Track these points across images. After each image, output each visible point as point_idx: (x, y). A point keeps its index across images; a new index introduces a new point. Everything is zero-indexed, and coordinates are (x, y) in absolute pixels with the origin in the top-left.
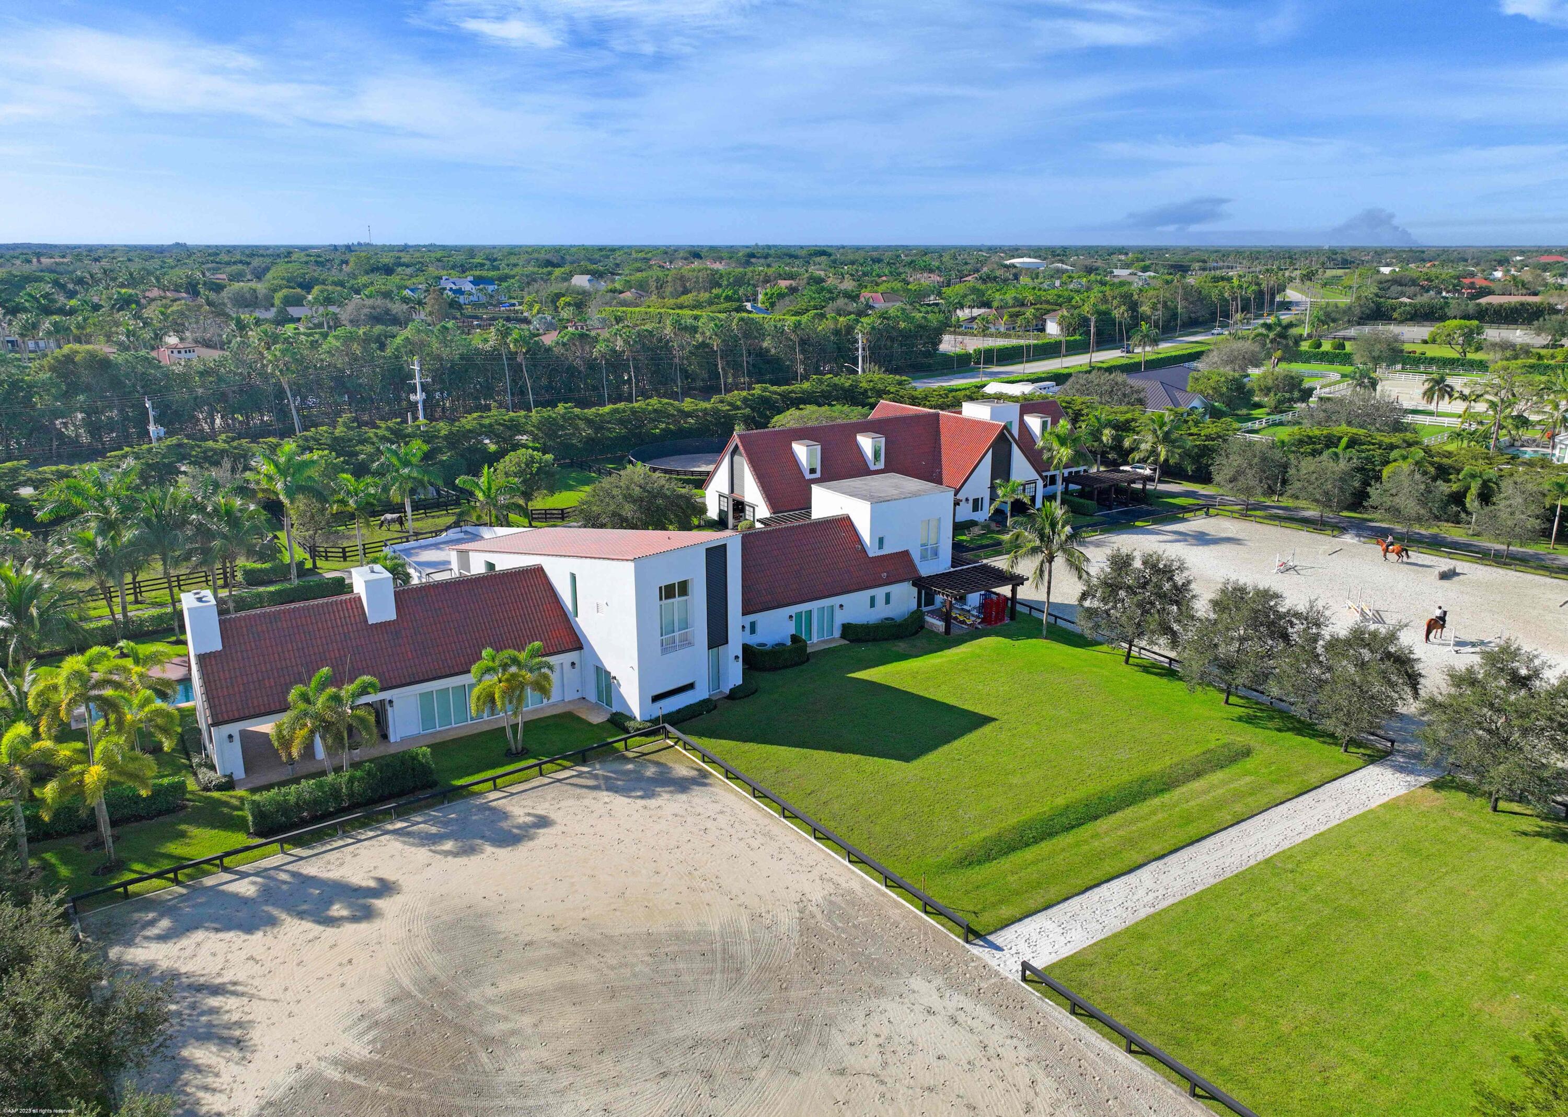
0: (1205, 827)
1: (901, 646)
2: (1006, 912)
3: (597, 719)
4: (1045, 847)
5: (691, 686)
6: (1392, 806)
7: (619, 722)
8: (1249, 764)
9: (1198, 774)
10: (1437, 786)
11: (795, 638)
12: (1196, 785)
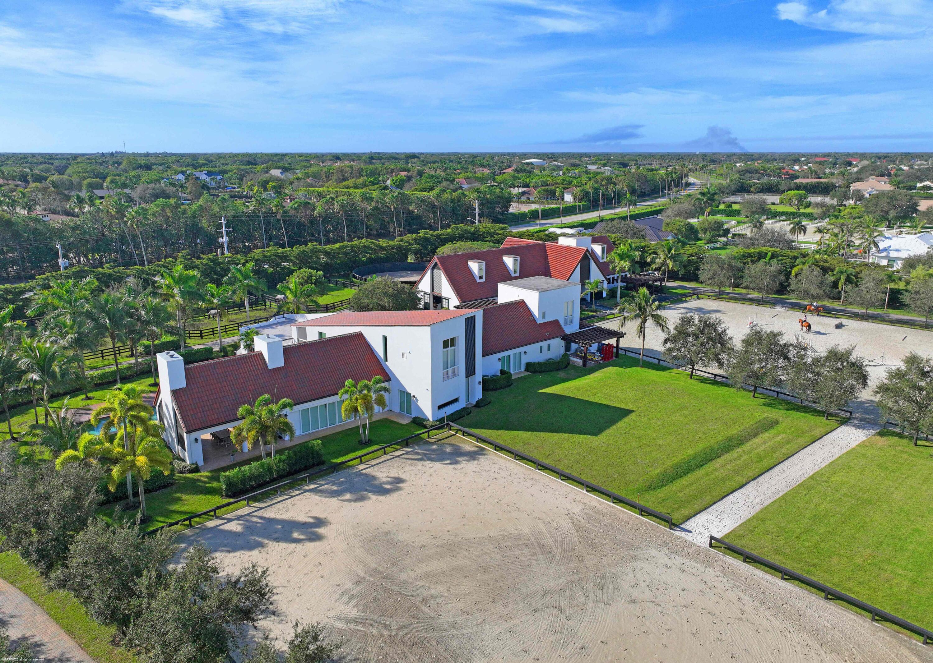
0: (771, 462)
1: (561, 374)
2: (685, 512)
3: (405, 421)
4: (691, 477)
5: (456, 400)
6: (862, 445)
7: (419, 422)
8: (780, 427)
9: (756, 435)
10: (881, 434)
11: (503, 372)
12: (757, 440)
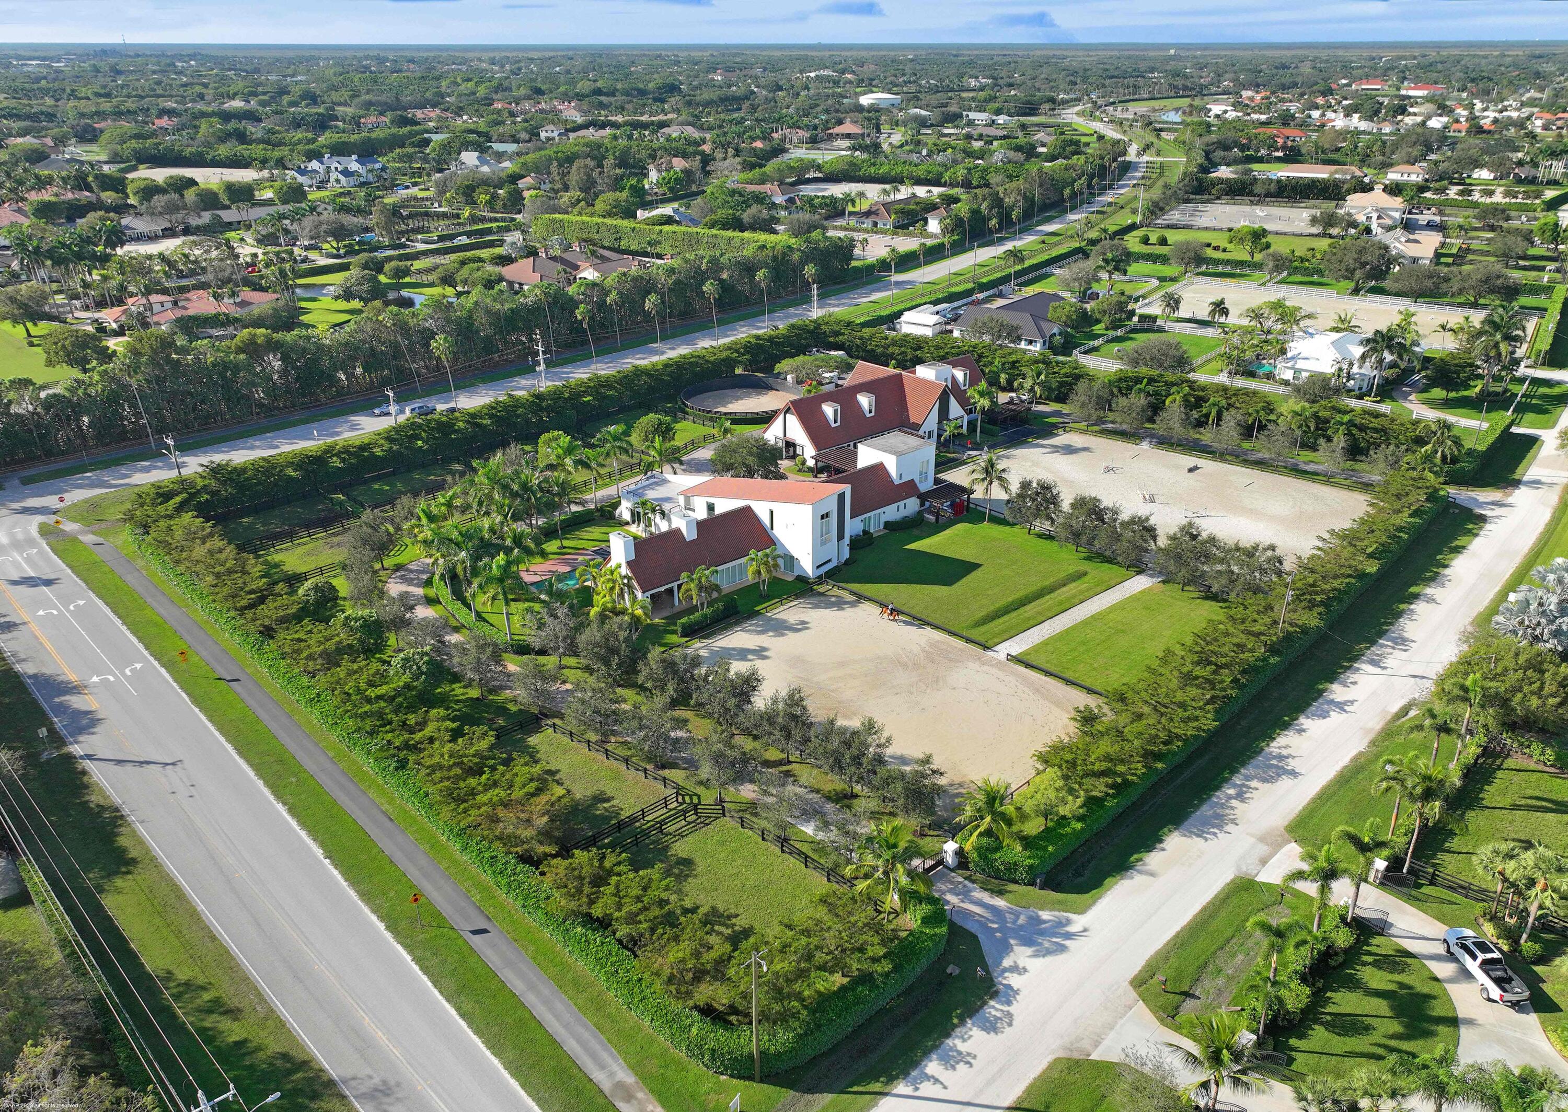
0: (1068, 606)
1: (916, 532)
2: (996, 640)
3: (790, 579)
4: (1006, 617)
5: (830, 560)
6: (1143, 592)
7: (802, 579)
8: (1086, 579)
9: (1065, 585)
10: (1164, 582)
11: (865, 532)
12: (1064, 589)
